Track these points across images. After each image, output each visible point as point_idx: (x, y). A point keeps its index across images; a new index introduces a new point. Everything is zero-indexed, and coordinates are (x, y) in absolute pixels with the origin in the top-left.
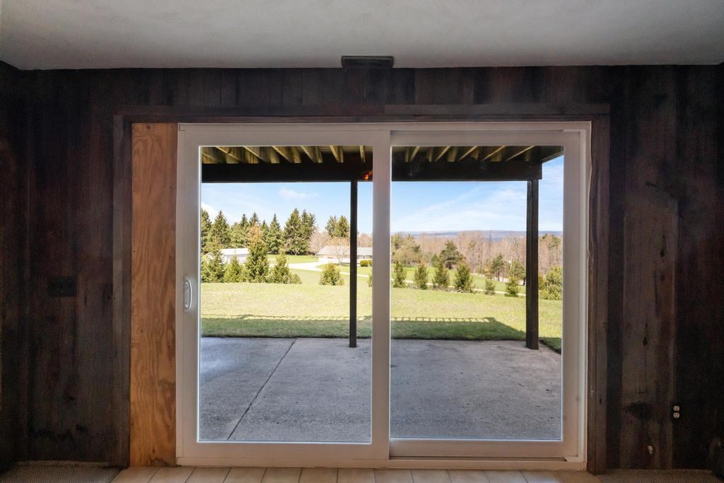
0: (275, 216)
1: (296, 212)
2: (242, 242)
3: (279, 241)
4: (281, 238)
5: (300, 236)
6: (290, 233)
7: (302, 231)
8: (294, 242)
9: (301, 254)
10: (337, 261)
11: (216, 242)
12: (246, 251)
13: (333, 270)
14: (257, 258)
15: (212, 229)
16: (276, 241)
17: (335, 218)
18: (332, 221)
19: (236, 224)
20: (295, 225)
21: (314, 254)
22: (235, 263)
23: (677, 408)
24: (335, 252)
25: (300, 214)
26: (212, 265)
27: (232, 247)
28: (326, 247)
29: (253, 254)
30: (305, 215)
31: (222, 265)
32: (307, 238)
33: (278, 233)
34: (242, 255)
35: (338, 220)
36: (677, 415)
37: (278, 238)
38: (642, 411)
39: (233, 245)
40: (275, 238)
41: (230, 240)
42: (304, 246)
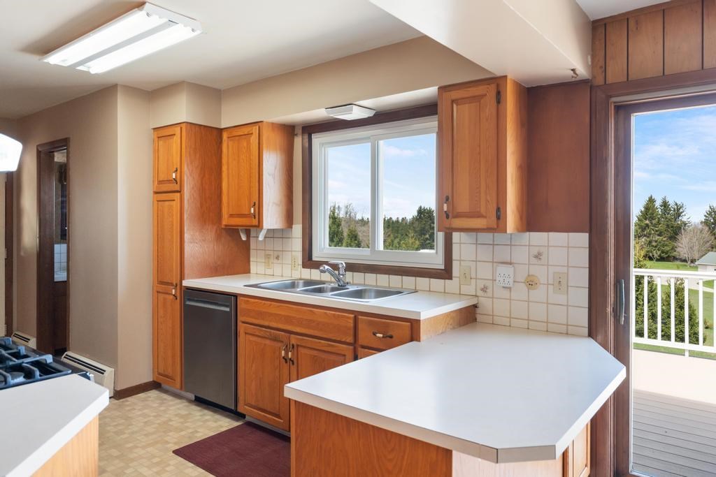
1: (651, 200)
5: (659, 235)
6: (643, 231)
7: (662, 227)
8: (650, 242)
9: (661, 259)
20: (652, 218)
25: (658, 204)
30: (665, 205)
32: (673, 238)
42: (667, 248)
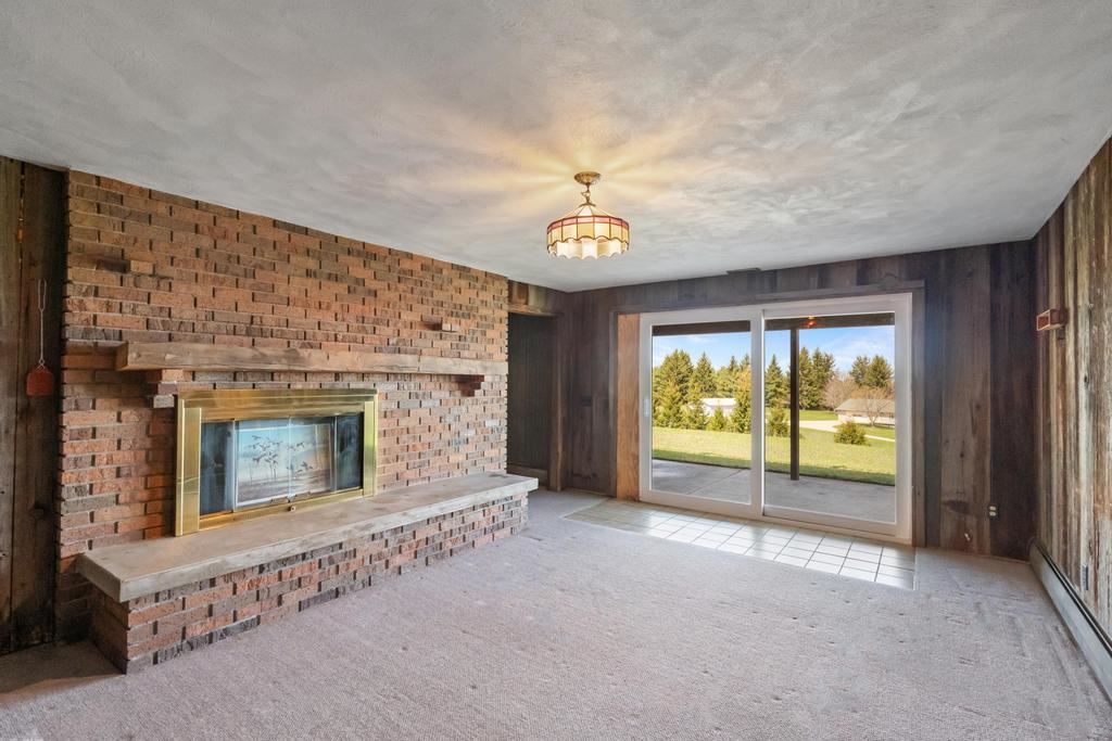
0: (774, 357)
2: (730, 391)
3: (779, 390)
4: (783, 386)
5: (810, 385)
7: (813, 377)
9: (812, 408)
10: (866, 420)
11: (697, 389)
12: (732, 402)
13: (855, 431)
14: (745, 410)
15: (694, 374)
16: (775, 391)
17: (866, 359)
18: (861, 363)
19: (723, 368)
20: (803, 369)
21: (832, 410)
22: (719, 413)
23: (992, 508)
24: (864, 408)
25: (811, 355)
26: (692, 416)
27: (718, 397)
28: (849, 401)
29: (741, 405)
30: (817, 356)
31: (703, 417)
32: (821, 388)
33: (778, 380)
34: (728, 405)
35: (871, 361)
36: (993, 514)
37: (778, 386)
38: (960, 507)
39: (719, 394)
40: (774, 387)
41: (715, 388)
42: (816, 398)
